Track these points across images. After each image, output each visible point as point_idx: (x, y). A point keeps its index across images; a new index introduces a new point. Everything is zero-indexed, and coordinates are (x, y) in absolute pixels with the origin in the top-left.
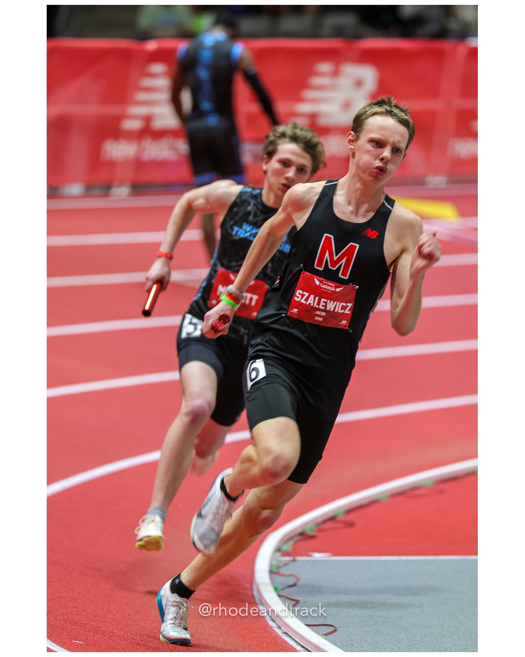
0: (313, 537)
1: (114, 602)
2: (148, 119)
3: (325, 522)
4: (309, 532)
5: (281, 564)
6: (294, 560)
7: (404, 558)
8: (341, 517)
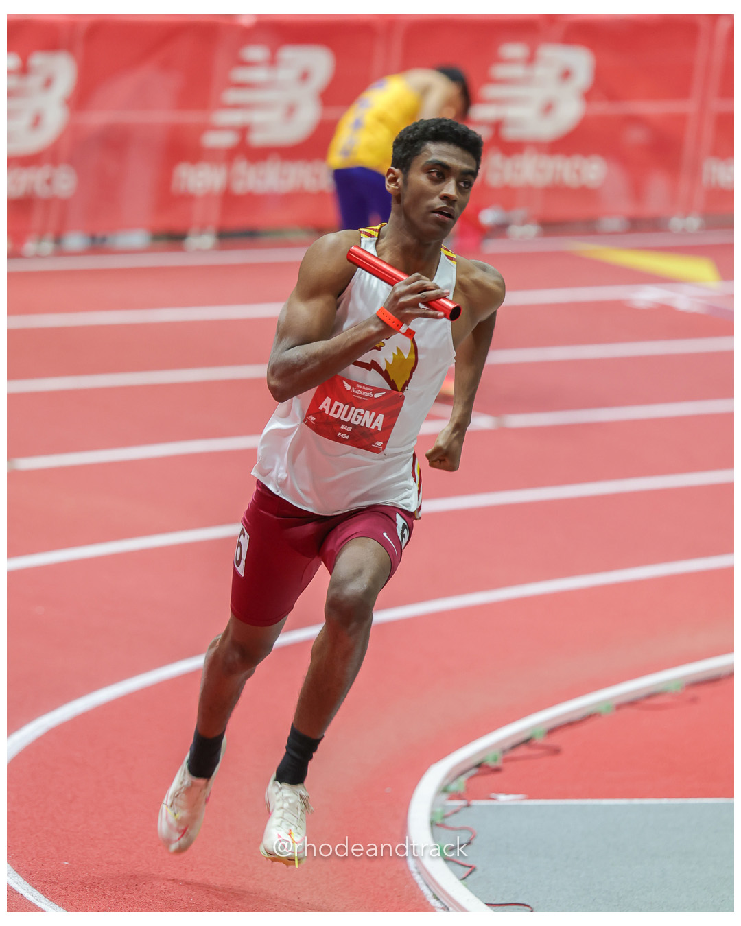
0: (497, 770)
1: (192, 870)
2: (244, 131)
3: (515, 747)
4: (491, 763)
5: (448, 812)
6: (468, 806)
7: (636, 801)
8: (540, 740)
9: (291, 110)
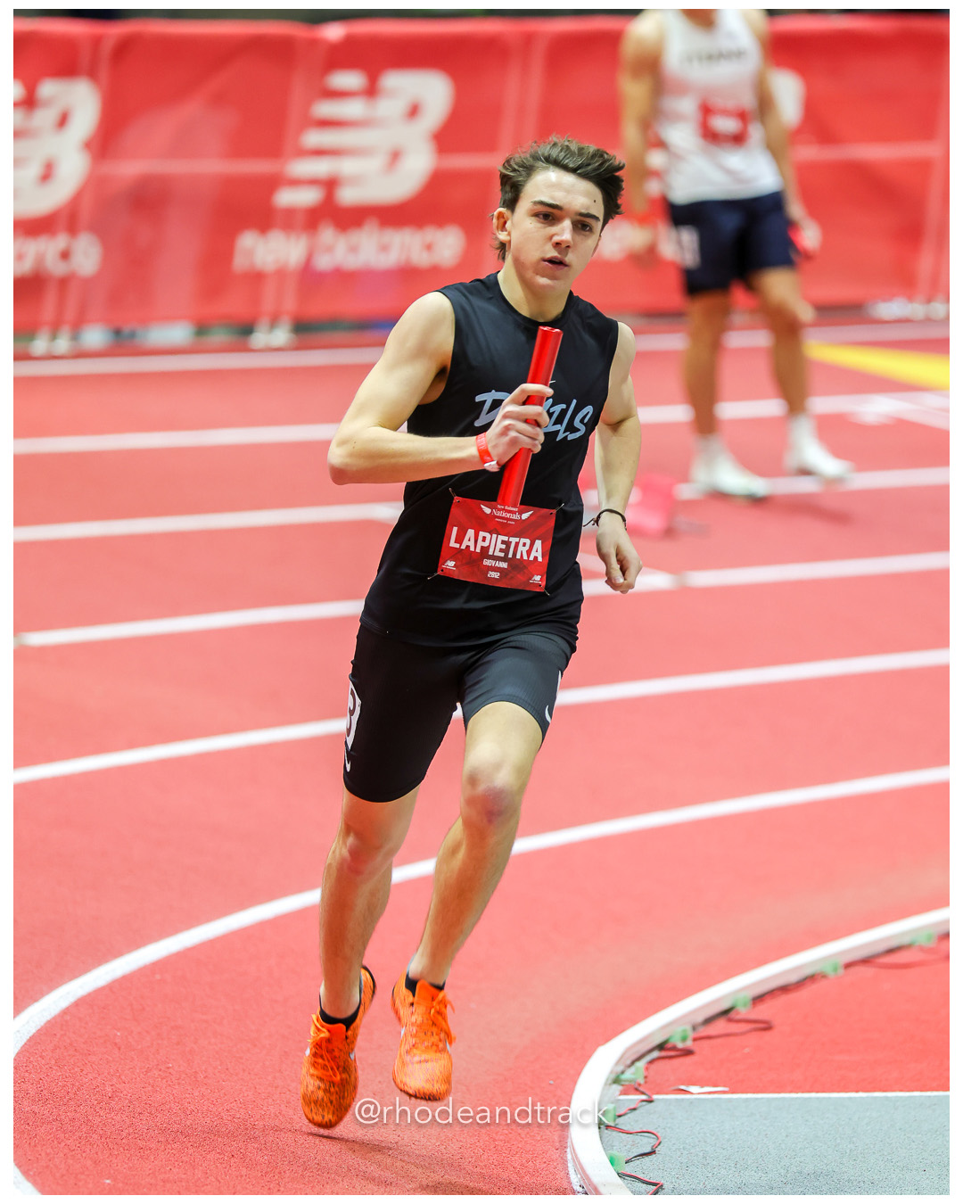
0: (688, 1052)
2: (330, 185)
3: (709, 1021)
4: (679, 1043)
6: (650, 1101)
7: (879, 1095)
8: (744, 1011)
9: (396, 156)
